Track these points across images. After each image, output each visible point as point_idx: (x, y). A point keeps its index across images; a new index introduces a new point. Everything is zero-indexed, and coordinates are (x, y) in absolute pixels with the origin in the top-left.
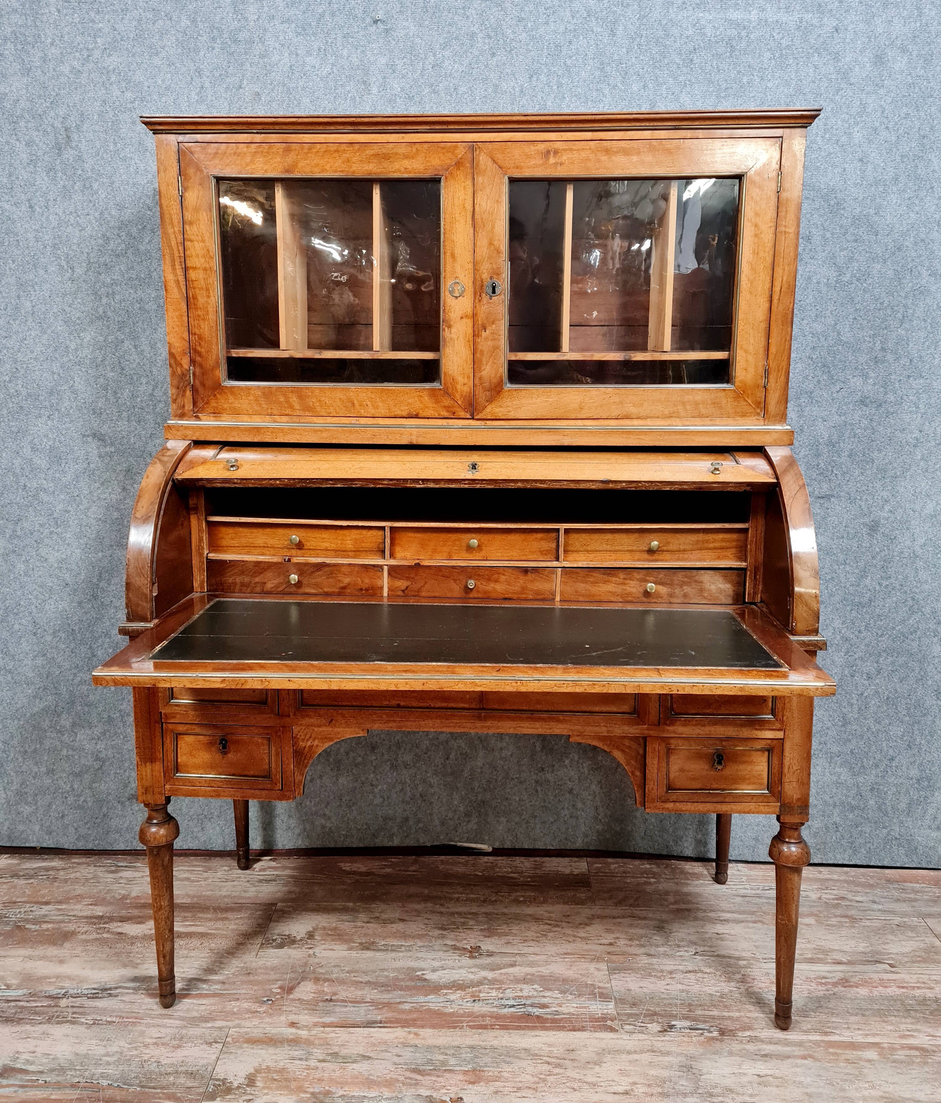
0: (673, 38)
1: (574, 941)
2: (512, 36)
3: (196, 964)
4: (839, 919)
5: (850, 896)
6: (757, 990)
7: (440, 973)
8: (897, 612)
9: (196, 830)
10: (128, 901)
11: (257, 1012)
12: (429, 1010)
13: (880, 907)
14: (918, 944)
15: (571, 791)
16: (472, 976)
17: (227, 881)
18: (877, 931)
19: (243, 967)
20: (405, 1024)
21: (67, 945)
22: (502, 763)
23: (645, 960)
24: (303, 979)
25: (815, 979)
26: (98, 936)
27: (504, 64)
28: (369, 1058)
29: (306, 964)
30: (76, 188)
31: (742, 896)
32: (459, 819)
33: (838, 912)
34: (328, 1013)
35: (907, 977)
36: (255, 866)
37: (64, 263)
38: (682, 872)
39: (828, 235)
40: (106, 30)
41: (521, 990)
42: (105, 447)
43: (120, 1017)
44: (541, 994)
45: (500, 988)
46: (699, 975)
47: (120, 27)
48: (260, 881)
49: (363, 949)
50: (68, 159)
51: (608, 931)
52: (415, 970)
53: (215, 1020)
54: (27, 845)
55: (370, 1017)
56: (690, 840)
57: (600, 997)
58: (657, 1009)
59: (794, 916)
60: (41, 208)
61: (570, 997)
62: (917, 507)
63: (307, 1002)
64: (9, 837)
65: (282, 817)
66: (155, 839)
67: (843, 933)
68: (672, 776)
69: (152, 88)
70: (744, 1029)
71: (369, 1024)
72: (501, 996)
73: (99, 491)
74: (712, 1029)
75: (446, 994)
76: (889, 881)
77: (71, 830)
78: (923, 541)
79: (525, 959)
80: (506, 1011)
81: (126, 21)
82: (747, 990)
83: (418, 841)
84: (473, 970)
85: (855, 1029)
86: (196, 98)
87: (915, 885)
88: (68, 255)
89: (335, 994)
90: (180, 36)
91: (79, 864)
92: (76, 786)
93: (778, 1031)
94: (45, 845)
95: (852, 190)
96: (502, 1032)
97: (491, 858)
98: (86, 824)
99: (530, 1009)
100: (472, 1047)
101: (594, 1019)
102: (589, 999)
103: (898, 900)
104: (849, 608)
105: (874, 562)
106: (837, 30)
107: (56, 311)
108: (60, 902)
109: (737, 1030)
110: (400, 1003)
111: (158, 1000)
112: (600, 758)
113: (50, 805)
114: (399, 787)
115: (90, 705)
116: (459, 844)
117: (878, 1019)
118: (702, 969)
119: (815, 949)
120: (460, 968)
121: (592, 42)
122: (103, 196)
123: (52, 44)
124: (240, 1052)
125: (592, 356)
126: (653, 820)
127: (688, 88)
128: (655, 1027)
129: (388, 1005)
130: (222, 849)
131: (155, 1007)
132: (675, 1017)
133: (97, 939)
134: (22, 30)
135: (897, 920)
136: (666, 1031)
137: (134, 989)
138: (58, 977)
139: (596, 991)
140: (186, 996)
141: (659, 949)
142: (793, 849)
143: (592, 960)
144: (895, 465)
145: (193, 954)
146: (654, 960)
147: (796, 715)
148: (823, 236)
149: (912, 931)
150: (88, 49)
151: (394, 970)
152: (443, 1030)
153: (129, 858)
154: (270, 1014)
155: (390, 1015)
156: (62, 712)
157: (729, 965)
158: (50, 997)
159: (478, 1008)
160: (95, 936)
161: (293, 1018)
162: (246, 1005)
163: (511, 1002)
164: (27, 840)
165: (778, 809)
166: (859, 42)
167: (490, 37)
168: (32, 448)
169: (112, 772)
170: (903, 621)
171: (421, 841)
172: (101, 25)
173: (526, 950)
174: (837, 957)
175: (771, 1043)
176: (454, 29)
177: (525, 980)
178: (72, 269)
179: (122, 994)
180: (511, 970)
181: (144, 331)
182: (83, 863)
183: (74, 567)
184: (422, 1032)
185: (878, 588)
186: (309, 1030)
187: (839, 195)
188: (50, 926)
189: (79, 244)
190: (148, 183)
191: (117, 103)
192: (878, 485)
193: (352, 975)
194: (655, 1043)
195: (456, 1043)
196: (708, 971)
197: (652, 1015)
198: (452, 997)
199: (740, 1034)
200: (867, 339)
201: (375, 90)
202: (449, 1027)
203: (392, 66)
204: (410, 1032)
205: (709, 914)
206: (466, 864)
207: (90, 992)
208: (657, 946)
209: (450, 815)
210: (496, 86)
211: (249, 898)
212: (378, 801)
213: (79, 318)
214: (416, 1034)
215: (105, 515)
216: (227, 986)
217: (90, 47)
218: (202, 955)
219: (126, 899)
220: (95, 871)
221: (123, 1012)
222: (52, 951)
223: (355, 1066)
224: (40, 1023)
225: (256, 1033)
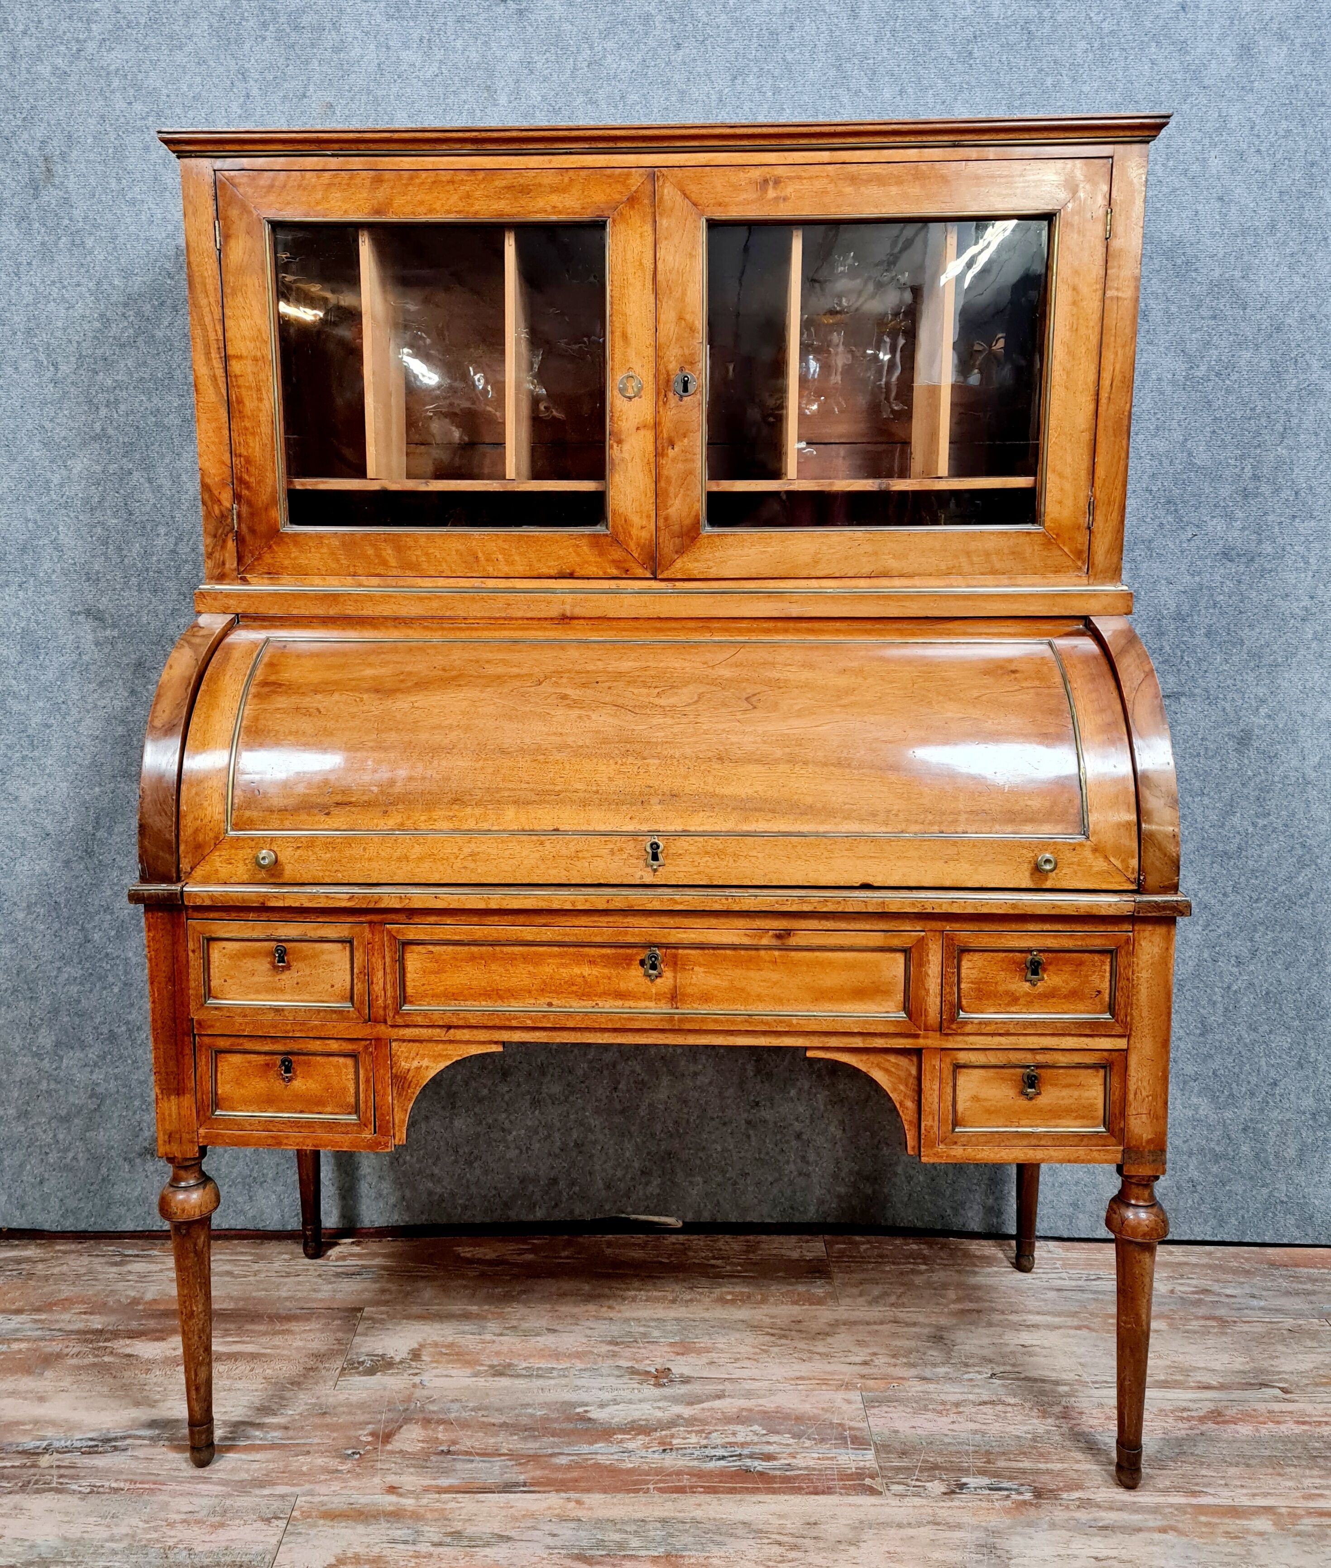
0: (942, 21)
1: (810, 1359)
2: (705, 20)
3: (245, 1400)
4: (1202, 1322)
5: (1216, 1287)
6: (1087, 1430)
7: (611, 1409)
8: (1280, 865)
9: (240, 1199)
10: (141, 1307)
11: (337, 1471)
12: (597, 1466)
13: (1262, 1303)
14: (1321, 1358)
15: (799, 1136)
16: (659, 1414)
17: (289, 1275)
18: (1260, 1339)
19: (315, 1404)
20: (561, 1486)
21: (49, 1374)
22: (697, 1095)
23: (917, 1387)
24: (407, 1420)
25: (1172, 1412)
26: (96, 1360)
27: (695, 60)
28: (509, 1539)
29: (409, 1399)
30: (61, 245)
31: (1058, 1290)
32: (633, 1179)
33: (1201, 1311)
34: (446, 1472)
35: (1308, 1407)
36: (330, 1252)
37: (42, 357)
38: (967, 1254)
39: (1174, 309)
40: (105, 12)
41: (734, 1434)
42: (105, 628)
43: (131, 1481)
44: (764, 1439)
45: (702, 1431)
46: (1000, 1408)
48: (338, 1275)
49: (494, 1375)
50: (49, 204)
51: (860, 1343)
52: (573, 1405)
53: (275, 1484)
55: (507, 1478)
56: (977, 1207)
57: (853, 1443)
58: (939, 1460)
59: (1144, 1317)
60: (8, 275)
61: (808, 1443)
62: (1308, 709)
63: (413, 1456)
65: (369, 1179)
66: (183, 1210)
67: (1210, 1343)
68: (961, 1107)
69: (173, 97)
70: (1070, 1488)
71: (508, 1488)
72: (704, 1442)
73: (95, 696)
74: (1023, 1489)
75: (621, 1441)
76: (1273, 1264)
77: (54, 1202)
78: (1317, 759)
79: (738, 1387)
80: (712, 1465)
82: (1071, 1429)
83: (572, 1213)
84: (660, 1404)
85: (1237, 1486)
86: (239, 112)
87: (1311, 1270)
88: (49, 344)
89: (454, 1443)
90: (214, 21)
91: (69, 1254)
92: (61, 1137)
93: (1121, 1490)
94: (14, 1225)
95: (1208, 242)
96: (707, 1497)
97: (681, 1238)
98: (76, 1192)
99: (748, 1462)
100: (664, 1521)
101: (844, 1476)
102: (836, 1446)
103: (1288, 1293)
104: (1207, 860)
105: (1245, 791)
106: (1183, 8)
107: (30, 427)
108: (38, 1310)
109: (1060, 1489)
110: (551, 1455)
111: (188, 1455)
113: (22, 1165)
114: (543, 1133)
115: (81, 1014)
116: (635, 1217)
117: (1271, 1471)
118: (1003, 1398)
119: (1170, 1367)
120: (640, 1401)
121: (824, 27)
122: (101, 257)
123: (24, 33)
124: (313, 1532)
125: (831, 484)
127: (966, 95)
128: (937, 1487)
129: (534, 1458)
130: (279, 1227)
131: (184, 1466)
132: (966, 1472)
133: (95, 1365)
135: (1289, 1322)
136: (953, 1492)
137: (151, 1438)
138: (36, 1422)
139: (847, 1433)
140: (229, 1449)
141: (938, 1370)
142: (1142, 1215)
143: (838, 1388)
144: (1275, 647)
145: (239, 1385)
146: (931, 1387)
147: (1144, 1014)
148: (1166, 311)
149: (1313, 1339)
150: (78, 41)
151: (543, 1405)
152: (619, 1496)
153: (140, 1242)
154: (358, 1474)
155: (538, 1473)
156: (40, 1026)
157: (1043, 1393)
158: (25, 1453)
159: (670, 1461)
160: (91, 1359)
161: (392, 1479)
162: (320, 1461)
163: (720, 1452)
165: (1119, 1156)
166: (1216, 26)
167: (673, 21)
169: (116, 1114)
170: (1289, 879)
171: (577, 1212)
173: (738, 1374)
174: (1203, 1379)
175: (1111, 1509)
176: (620, 9)
177: (740, 1419)
178: (55, 365)
179: (134, 1447)
180: (717, 1404)
181: (163, 456)
182: (76, 1254)
183: (59, 808)
184: (586, 1498)
185: (1251, 830)
186: (417, 1498)
187: (1189, 251)
188: (23, 1346)
189: (65, 330)
190: (167, 237)
191: (122, 120)
192: (1250, 678)
193: (480, 1413)
194: (937, 1510)
195: (639, 1515)
196: (1012, 1400)
197: (932, 1470)
198: (631, 1445)
199: (1065, 1496)
200: (1232, 462)
201: (503, 100)
202: (629, 1491)
203: (529, 65)
204: (569, 1500)
205: (1010, 1317)
206: (645, 1246)
207: (85, 1444)
208: (935, 1365)
209: (620, 1173)
210: (682, 92)
211: (322, 1300)
212: (513, 1153)
213: (65, 439)
214: (578, 1502)
215: (103, 730)
216: (291, 1433)
217: (81, 37)
218: (254, 1387)
219: (138, 1304)
220: (90, 1262)
221: (135, 1474)
222: (26, 1383)
223: (487, 1551)
224: (10, 1493)
225: (337, 1503)
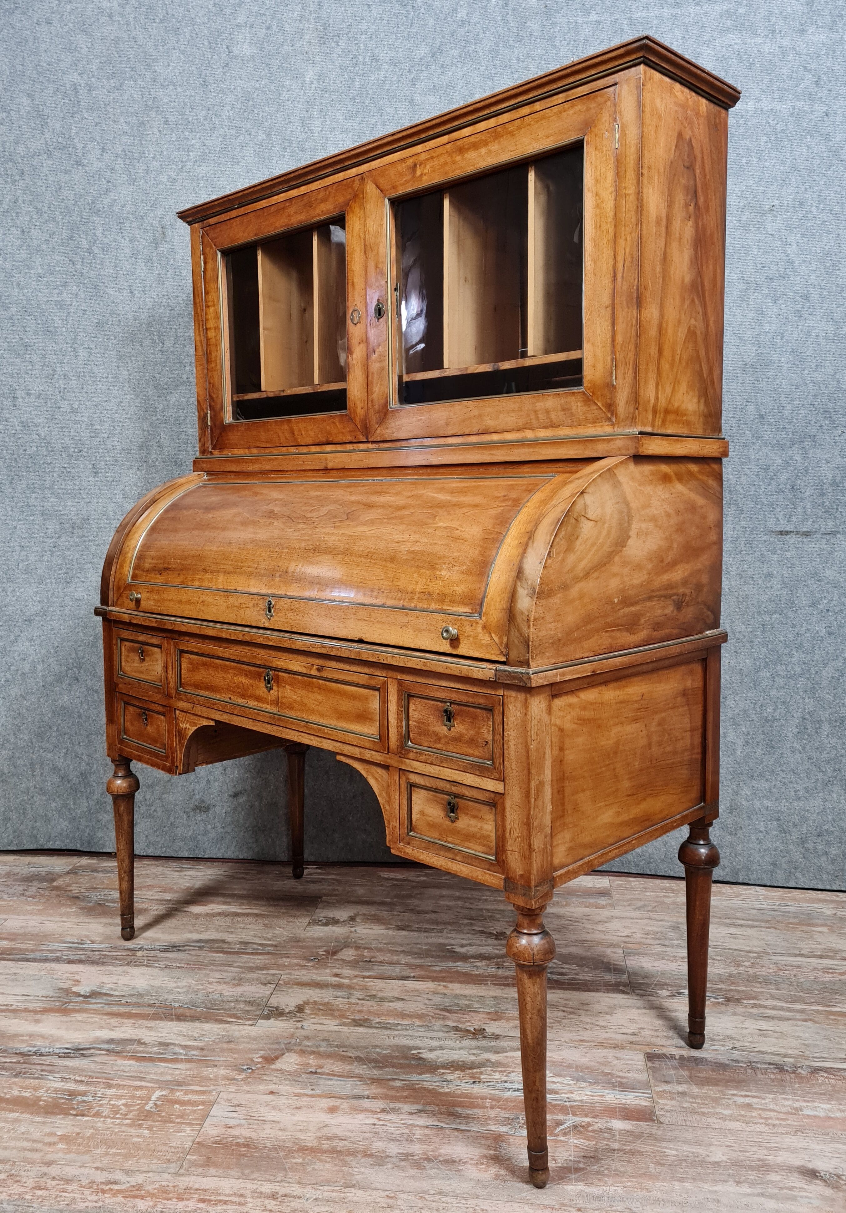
3: (252, 933)
7: (468, 948)
11: (305, 966)
12: (458, 972)
19: (293, 937)
20: (435, 979)
24: (346, 946)
28: (403, 1000)
29: (348, 937)
30: (169, 275)
34: (368, 970)
40: (197, 146)
47: (208, 142)
48: (308, 882)
49: (399, 930)
50: (163, 252)
52: (446, 945)
53: (269, 969)
54: (104, 851)
55: (404, 973)
57: (614, 971)
61: (586, 969)
63: (349, 962)
64: (89, 843)
71: (404, 978)
75: (473, 962)
81: (214, 138)
84: (498, 948)
89: (374, 957)
92: (148, 797)
98: (155, 832)
100: (495, 998)
101: (607, 985)
102: (604, 972)
123: (154, 158)
124: (290, 991)
128: (664, 993)
129: (421, 966)
134: (131, 148)
136: (674, 996)
137: (199, 947)
139: (612, 967)
146: (668, 949)
150: (182, 162)
151: (427, 944)
152: (470, 985)
153: (191, 862)
154: (317, 968)
155: (422, 973)
159: (501, 972)
161: (336, 971)
162: (295, 961)
164: (104, 846)
172: (193, 142)
179: (189, 950)
184: (450, 985)
186: (351, 980)
193: (390, 945)
195: (481, 994)
197: (662, 985)
198: (479, 964)
199: (745, 1002)
202: (475, 984)
204: (439, 985)
214: (444, 986)
216: (279, 948)
217: (184, 159)
223: (390, 1004)
225: (305, 979)
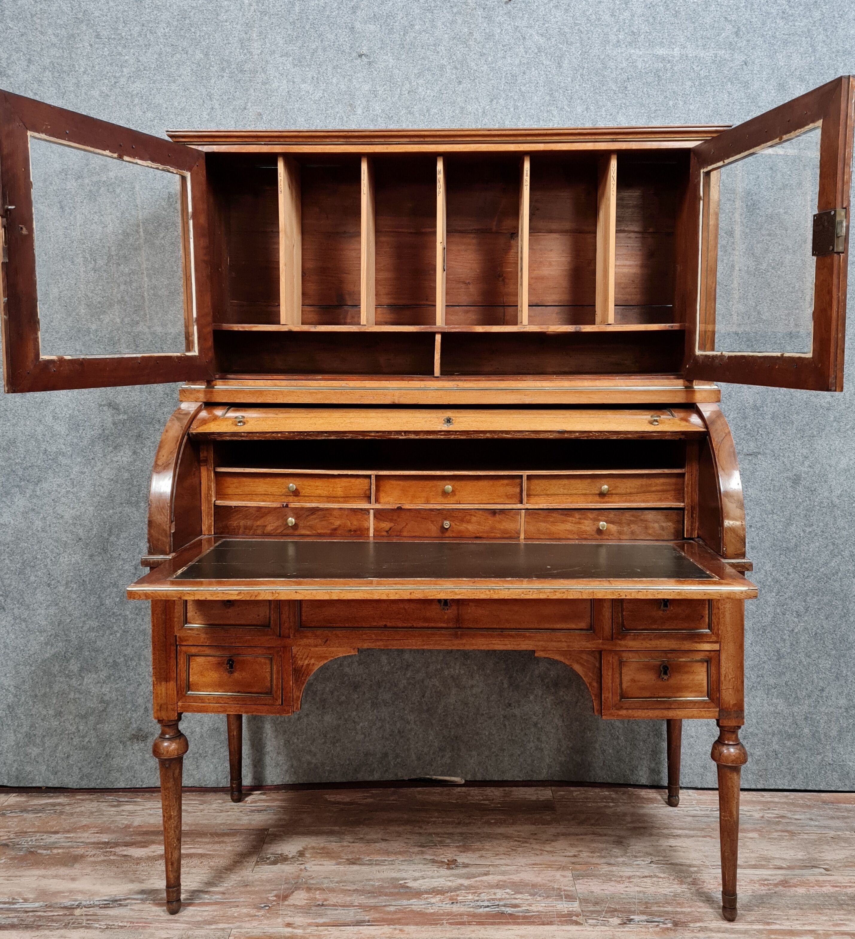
0: (610, 70)
1: (541, 854)
2: (475, 68)
3: (198, 879)
4: (780, 833)
5: (789, 815)
6: (706, 891)
7: (421, 881)
8: (820, 555)
9: (191, 768)
10: (131, 830)
11: (255, 916)
12: (412, 911)
13: (817, 823)
14: (850, 852)
15: (535, 725)
16: (450, 884)
17: (222, 811)
18: (813, 843)
19: (241, 881)
20: (390, 922)
21: (77, 866)
22: (473, 699)
23: (605, 869)
24: (297, 889)
25: (758, 881)
26: (105, 858)
27: (469, 90)
29: (298, 877)
30: (101, 192)
31: (693, 816)
32: (434, 753)
33: (779, 828)
34: (321, 916)
35: (840, 879)
36: (246, 799)
37: (88, 256)
38: (639, 797)
40: (131, 61)
41: (495, 894)
42: (119, 415)
43: (131, 922)
44: (513, 897)
45: (475, 893)
46: (655, 879)
47: (143, 59)
48: (252, 811)
49: (349, 864)
50: (95, 168)
51: (572, 845)
52: (398, 879)
53: (217, 923)
54: (34, 785)
55: (358, 918)
56: (644, 769)
57: (566, 898)
58: (617, 907)
59: (735, 813)
60: (70, 208)
61: (539, 899)
62: (833, 463)
63: (302, 907)
64: (17, 778)
65: (271, 754)
66: (168, 752)
67: (783, 844)
68: (624, 686)
69: (169, 109)
70: (695, 921)
71: (359, 923)
72: (477, 898)
73: (112, 455)
74: (667, 922)
75: (427, 898)
76: (824, 802)
77: (76, 769)
78: (839, 492)
79: (497, 869)
80: (481, 910)
81: (148, 55)
82: (697, 890)
83: (396, 775)
84: (450, 879)
85: (794, 920)
86: (207, 117)
87: (848, 805)
88: (91, 248)
89: (326, 900)
90: (194, 67)
91: (83, 800)
92: (81, 728)
93: (725, 922)
94: (50, 785)
95: (765, 193)
96: (478, 927)
97: (464, 789)
98: (89, 763)
99: (503, 909)
101: (560, 915)
102: (556, 900)
103: (832, 818)
104: (777, 553)
105: (798, 511)
106: (745, 64)
107: (80, 296)
108: (68, 832)
109: (690, 922)
110: (385, 906)
111: (165, 908)
112: (561, 693)
113: (57, 746)
114: (379, 724)
115: (96, 650)
116: (434, 777)
117: (815, 911)
118: (657, 874)
119: (758, 857)
120: (438, 877)
121: (543, 73)
122: (125, 199)
123: (84, 73)
125: (548, 328)
126: (611, 751)
127: (624, 110)
128: (616, 921)
129: (375, 908)
130: (215, 785)
131: (162, 914)
132: (634, 913)
133: (104, 861)
135: (832, 833)
136: (625, 923)
137: (142, 900)
138: (71, 892)
139: (563, 893)
140: (189, 904)
141: (619, 859)
142: (732, 750)
143: (558, 869)
144: (812, 426)
145: (194, 870)
146: (614, 869)
147: (729, 629)
149: (845, 842)
150: (115, 77)
151: (379, 880)
152: (426, 927)
153: (129, 794)
154: (268, 917)
155: (377, 915)
156: (71, 658)
157: (681, 871)
158: (65, 908)
159: (455, 908)
160: (102, 858)
161: (288, 920)
162: (245, 910)
163: (486, 904)
164: (33, 780)
165: (717, 714)
166: (765, 73)
167: (456, 68)
168: (54, 417)
169: (116, 713)
170: (826, 564)
171: (399, 774)
172: (127, 57)
173: (497, 862)
174: (778, 864)
175: (719, 932)
176: (426, 62)
177: (499, 886)
178: (95, 261)
179: (131, 904)
180: (485, 878)
181: (157, 313)
182: (87, 800)
183: (87, 523)
184: (406, 928)
185: (802, 534)
186: (304, 929)
187: (754, 198)
188: (60, 851)
189: (101, 240)
190: (163, 187)
191: (140, 121)
192: (798, 443)
193: (341, 884)
194: (615, 933)
195: (438, 937)
196: (662, 875)
197: (613, 912)
198: (433, 900)
199: (692, 925)
200: (783, 317)
201: (359, 111)
202: (431, 924)
203: (374, 93)
204: (395, 929)
205: (664, 831)
206: (441, 794)
207: (102, 903)
208: (617, 857)
209: (426, 750)
210: (462, 108)
211: (242, 825)
212: (360, 737)
213: (99, 303)
214: (401, 930)
215: (116, 475)
216: (227, 896)
217: (117, 75)
218: (203, 872)
219: (129, 827)
220: (99, 805)
221: (133, 918)
222: (63, 871)
224: (57, 929)
225: (256, 933)
